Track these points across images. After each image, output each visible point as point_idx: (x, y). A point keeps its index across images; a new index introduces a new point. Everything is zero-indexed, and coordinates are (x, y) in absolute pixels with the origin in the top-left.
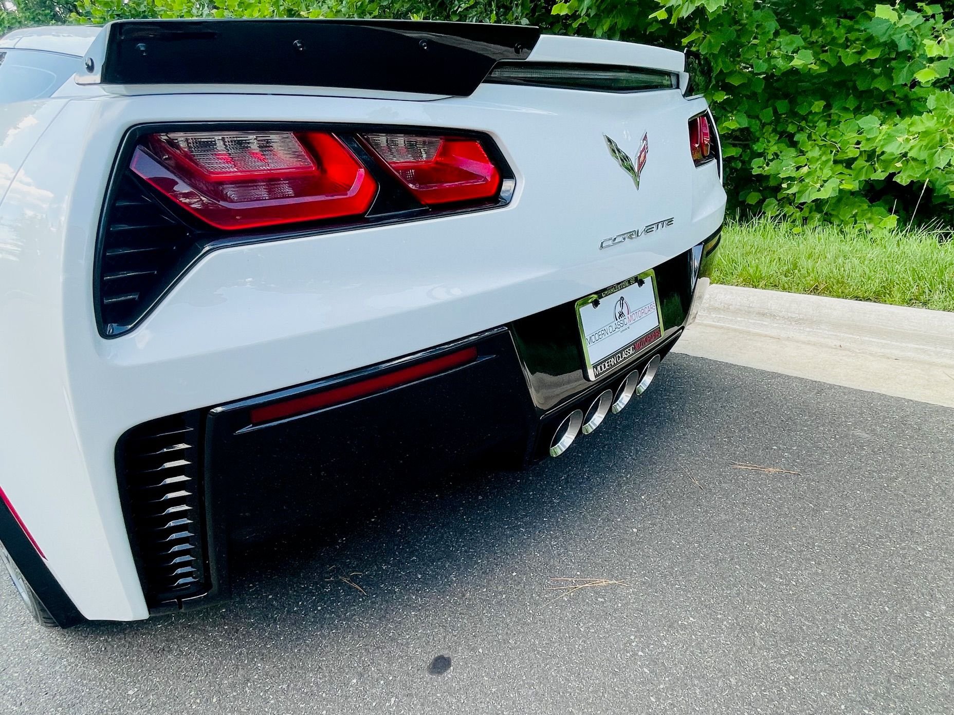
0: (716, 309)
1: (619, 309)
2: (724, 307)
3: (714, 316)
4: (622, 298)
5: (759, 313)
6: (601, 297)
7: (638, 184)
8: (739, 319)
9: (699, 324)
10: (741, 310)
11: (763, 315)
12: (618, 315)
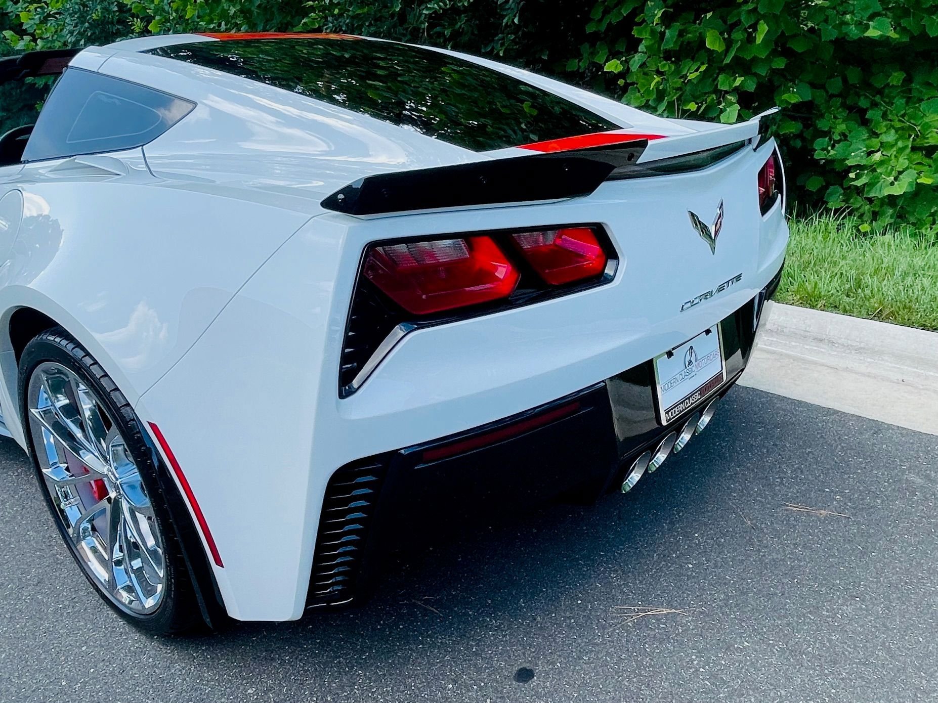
1: (688, 358)
2: (778, 329)
4: (691, 348)
5: (816, 339)
7: (713, 249)
8: (793, 344)
10: (796, 334)
11: (821, 340)
12: (687, 363)
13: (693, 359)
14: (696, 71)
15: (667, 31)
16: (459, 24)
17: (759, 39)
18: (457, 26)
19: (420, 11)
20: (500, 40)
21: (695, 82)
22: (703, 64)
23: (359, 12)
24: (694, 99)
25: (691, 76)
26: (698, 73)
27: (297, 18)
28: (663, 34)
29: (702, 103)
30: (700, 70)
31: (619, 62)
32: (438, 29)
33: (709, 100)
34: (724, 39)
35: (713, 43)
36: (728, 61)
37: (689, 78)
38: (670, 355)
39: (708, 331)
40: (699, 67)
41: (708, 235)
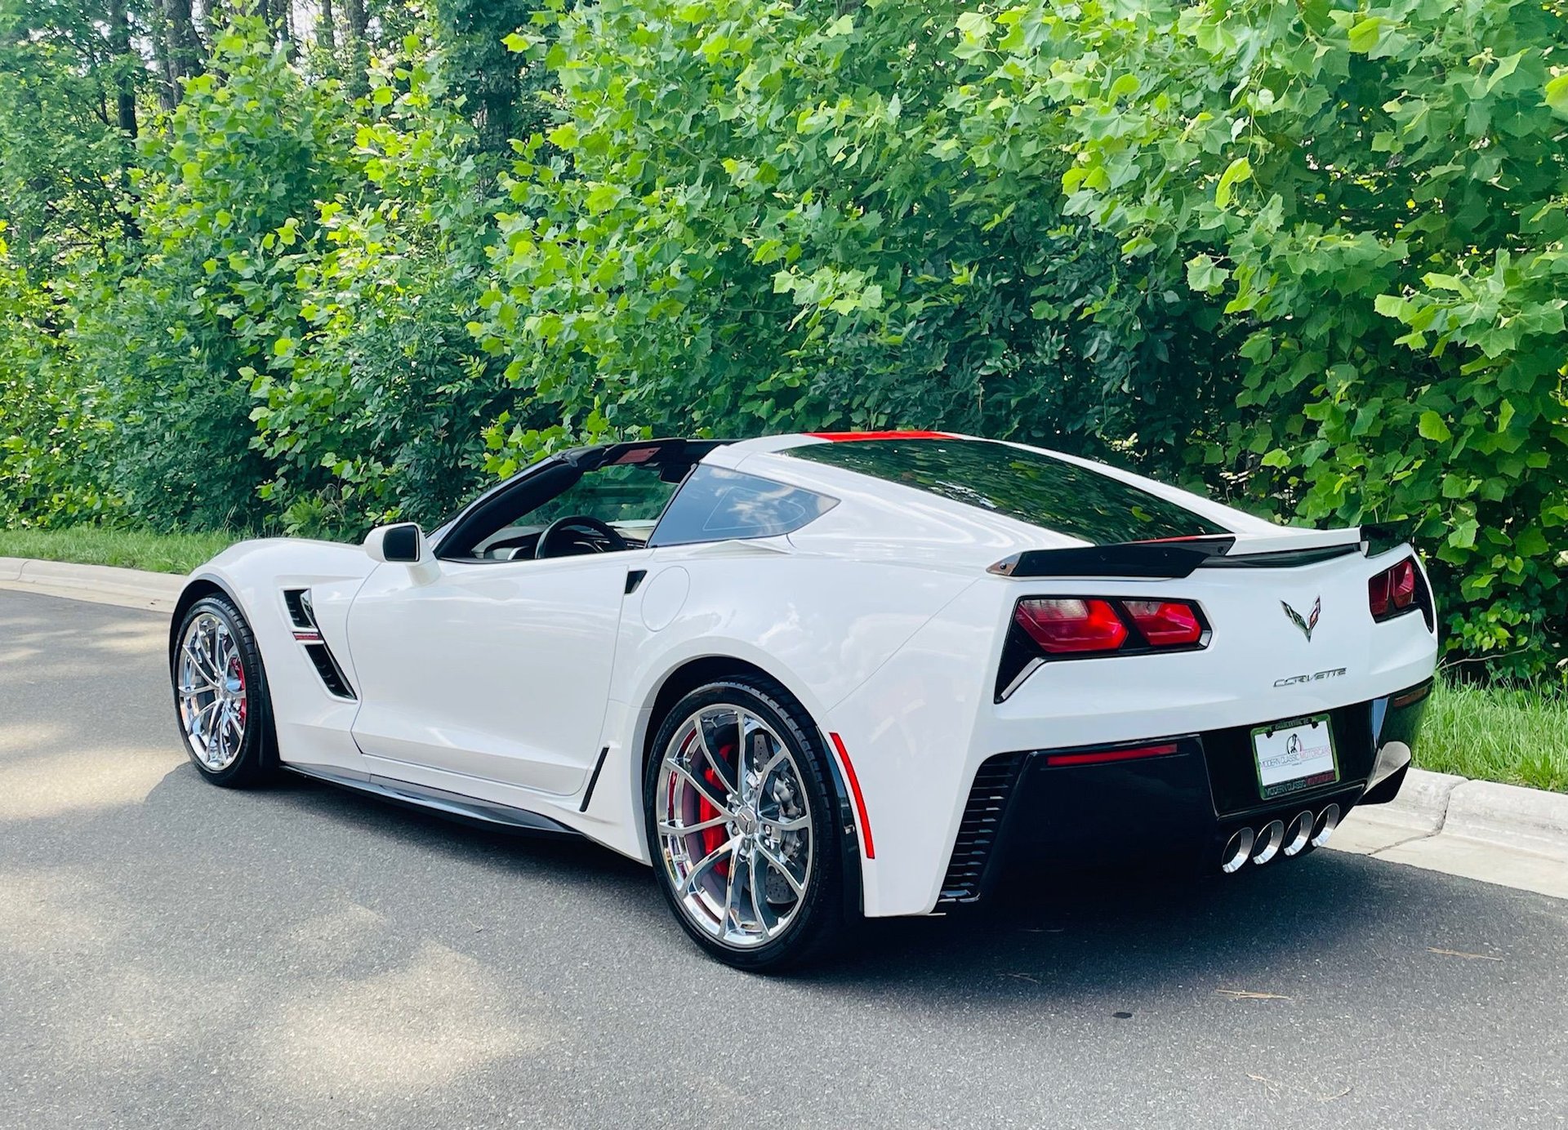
0: (1473, 816)
1: (1291, 744)
3: (1470, 826)
4: (1295, 735)
5: (1538, 825)
6: (1274, 730)
7: (1309, 638)
8: (1507, 832)
9: (1446, 837)
10: (1509, 819)
11: (1544, 827)
12: (1290, 749)
13: (1297, 747)
14: (1408, 467)
15: (1359, 410)
16: (1033, 390)
17: (1503, 424)
18: (1028, 394)
19: (973, 370)
20: (1096, 414)
21: (1406, 484)
22: (1418, 458)
23: (881, 371)
24: (1408, 509)
25: (1398, 477)
26: (1410, 472)
27: (761, 372)
28: (1352, 416)
29: (1419, 516)
30: (1415, 467)
31: (1285, 453)
32: (998, 396)
33: (1429, 511)
34: (1449, 425)
35: (1430, 429)
36: (1455, 455)
37: (1395, 479)
38: (1269, 735)
39: (1315, 725)
40: (1412, 464)
41: (1304, 625)
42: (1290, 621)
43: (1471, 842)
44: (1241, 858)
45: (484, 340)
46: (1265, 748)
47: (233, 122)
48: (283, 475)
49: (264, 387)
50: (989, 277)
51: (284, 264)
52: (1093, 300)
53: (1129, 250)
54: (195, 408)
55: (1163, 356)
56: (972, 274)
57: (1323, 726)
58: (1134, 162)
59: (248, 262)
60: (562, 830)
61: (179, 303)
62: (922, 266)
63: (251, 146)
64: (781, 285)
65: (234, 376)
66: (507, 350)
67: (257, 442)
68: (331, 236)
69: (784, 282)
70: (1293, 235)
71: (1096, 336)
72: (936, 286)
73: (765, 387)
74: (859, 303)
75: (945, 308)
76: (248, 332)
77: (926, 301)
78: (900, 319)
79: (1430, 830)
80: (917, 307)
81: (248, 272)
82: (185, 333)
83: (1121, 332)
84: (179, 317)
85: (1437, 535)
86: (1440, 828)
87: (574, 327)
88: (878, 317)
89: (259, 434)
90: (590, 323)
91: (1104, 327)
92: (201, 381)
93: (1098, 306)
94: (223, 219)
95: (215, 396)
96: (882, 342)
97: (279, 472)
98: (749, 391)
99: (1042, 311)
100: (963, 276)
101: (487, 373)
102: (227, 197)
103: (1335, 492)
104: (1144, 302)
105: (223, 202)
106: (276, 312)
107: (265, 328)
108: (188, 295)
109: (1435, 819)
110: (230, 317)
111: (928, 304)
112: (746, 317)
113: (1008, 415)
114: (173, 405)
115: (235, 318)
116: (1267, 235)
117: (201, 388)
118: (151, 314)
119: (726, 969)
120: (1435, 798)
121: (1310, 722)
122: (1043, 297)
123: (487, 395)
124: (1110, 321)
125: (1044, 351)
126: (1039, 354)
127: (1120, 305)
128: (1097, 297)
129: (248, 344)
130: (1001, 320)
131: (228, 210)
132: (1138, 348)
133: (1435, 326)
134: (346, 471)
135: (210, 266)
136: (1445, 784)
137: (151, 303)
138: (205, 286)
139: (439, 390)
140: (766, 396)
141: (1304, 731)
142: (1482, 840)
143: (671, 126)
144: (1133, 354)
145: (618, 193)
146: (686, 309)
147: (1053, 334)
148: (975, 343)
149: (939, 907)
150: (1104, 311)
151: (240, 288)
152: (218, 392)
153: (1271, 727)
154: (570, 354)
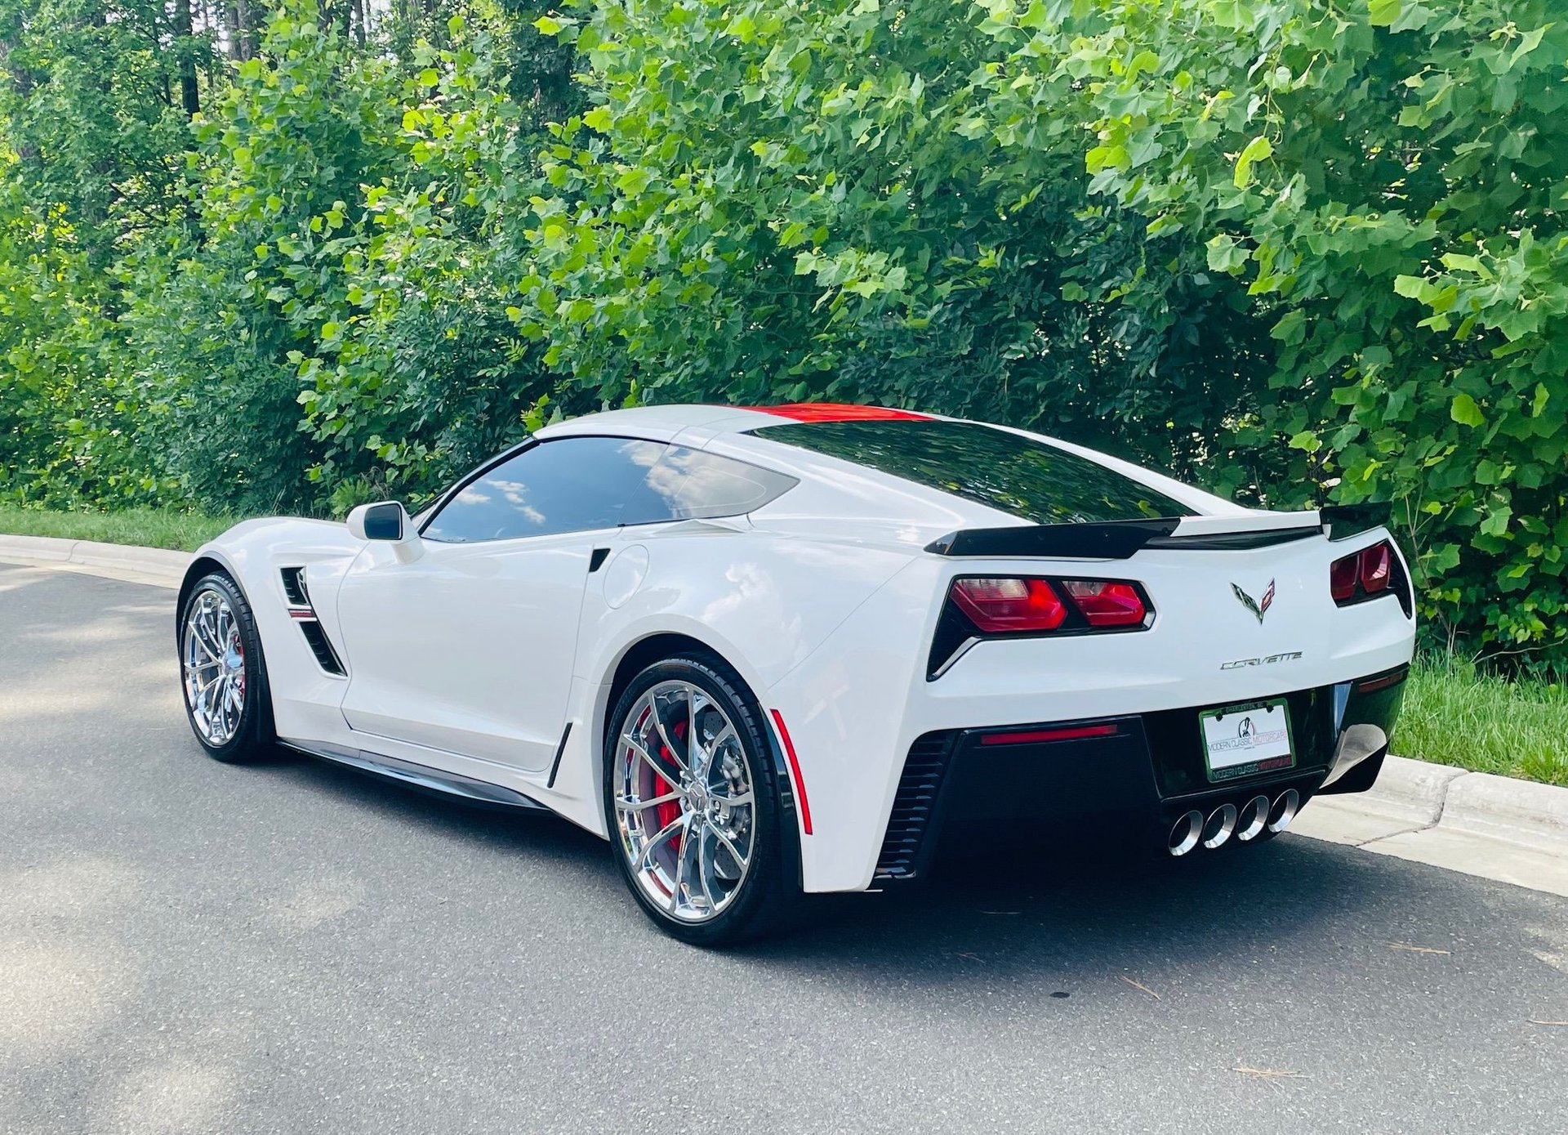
0: (1471, 809)
1: (1243, 727)
3: (1467, 819)
5: (1534, 818)
6: (1225, 712)
7: (1262, 621)
8: (1504, 826)
9: (1442, 830)
10: (1506, 812)
11: (1541, 821)
12: (1242, 733)
13: (1250, 730)
14: (1440, 454)
15: (1391, 395)
16: (1060, 374)
17: (1538, 409)
18: (1057, 378)
19: (999, 354)
20: (1126, 397)
21: (1439, 470)
22: (1450, 444)
23: (906, 354)
24: (1439, 496)
25: (1429, 463)
26: (1442, 458)
27: (794, 355)
28: (1383, 399)
29: (1451, 503)
30: (1448, 452)
31: (1315, 435)
32: (1025, 380)
33: (1462, 497)
34: (1483, 409)
35: (1463, 414)
36: (1487, 441)
37: (1427, 465)
38: (1219, 718)
39: (1270, 709)
40: (1444, 449)
41: (1255, 608)
42: (1240, 604)
43: (1467, 836)
44: (1190, 841)
45: (523, 324)
46: (1213, 730)
47: (282, 106)
48: (331, 458)
49: (312, 370)
50: (1016, 260)
51: (332, 248)
52: (1122, 282)
53: (1154, 230)
54: (245, 392)
55: (1194, 340)
56: (999, 256)
57: (1279, 710)
58: (1157, 140)
59: (296, 246)
60: (533, 806)
61: (232, 285)
62: (952, 248)
63: (301, 130)
64: (803, 267)
65: (283, 359)
66: (546, 333)
67: (305, 425)
68: (377, 219)
69: (806, 264)
70: (1318, 215)
71: (1125, 319)
72: (964, 268)
73: (797, 370)
74: (881, 286)
75: (973, 291)
76: (298, 316)
77: (954, 283)
78: (927, 301)
79: (1427, 823)
80: (945, 289)
81: (297, 256)
82: (237, 316)
83: (1150, 314)
84: (232, 300)
85: (1470, 522)
86: (1437, 821)
87: (605, 310)
88: (903, 299)
89: (306, 416)
90: (620, 307)
91: (1133, 310)
92: (251, 365)
93: (1126, 289)
94: (274, 204)
95: (265, 379)
96: (908, 325)
97: (327, 456)
98: (782, 374)
99: (1071, 292)
100: (989, 258)
101: (528, 357)
102: (278, 181)
103: (1365, 479)
104: (1174, 284)
105: (274, 187)
106: (324, 295)
107: (314, 312)
108: (239, 278)
109: (1432, 811)
110: (279, 301)
111: (955, 287)
112: (780, 299)
113: (1035, 400)
114: (224, 388)
115: (284, 302)
116: (1290, 214)
117: (251, 372)
118: (205, 298)
119: (676, 943)
120: (1433, 790)
121: (1264, 706)
122: (1072, 279)
123: (527, 378)
124: (1138, 304)
125: (1070, 334)
126: (1066, 337)
127: (1150, 287)
128: (1125, 279)
129: (298, 327)
130: (1031, 302)
131: (279, 194)
132: (1168, 331)
133: (1459, 308)
134: (391, 454)
135: (262, 250)
136: (1444, 776)
137: (204, 286)
138: (257, 270)
139: (480, 373)
140: (797, 379)
141: (1258, 715)
142: (1478, 833)
143: (703, 107)
144: (1162, 338)
145: (648, 176)
146: (718, 291)
147: (1078, 317)
148: (1004, 326)
149: (875, 883)
150: (1132, 294)
151: (290, 272)
152: (268, 376)
153: (1221, 709)
154: (609, 339)
